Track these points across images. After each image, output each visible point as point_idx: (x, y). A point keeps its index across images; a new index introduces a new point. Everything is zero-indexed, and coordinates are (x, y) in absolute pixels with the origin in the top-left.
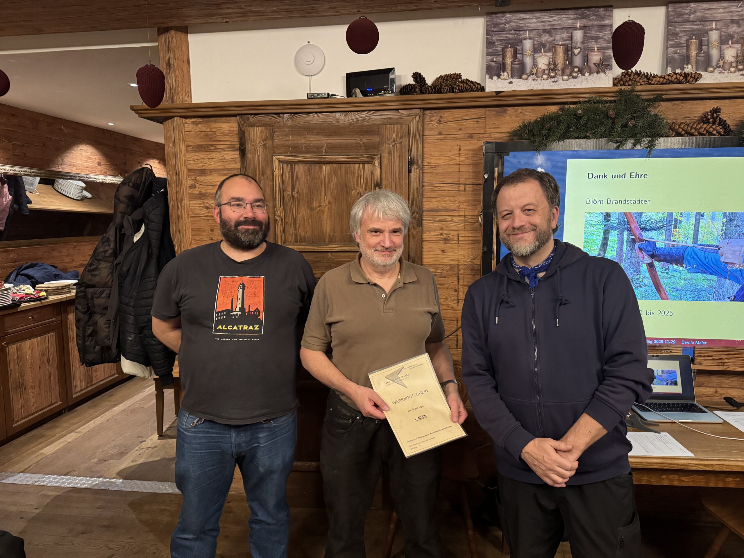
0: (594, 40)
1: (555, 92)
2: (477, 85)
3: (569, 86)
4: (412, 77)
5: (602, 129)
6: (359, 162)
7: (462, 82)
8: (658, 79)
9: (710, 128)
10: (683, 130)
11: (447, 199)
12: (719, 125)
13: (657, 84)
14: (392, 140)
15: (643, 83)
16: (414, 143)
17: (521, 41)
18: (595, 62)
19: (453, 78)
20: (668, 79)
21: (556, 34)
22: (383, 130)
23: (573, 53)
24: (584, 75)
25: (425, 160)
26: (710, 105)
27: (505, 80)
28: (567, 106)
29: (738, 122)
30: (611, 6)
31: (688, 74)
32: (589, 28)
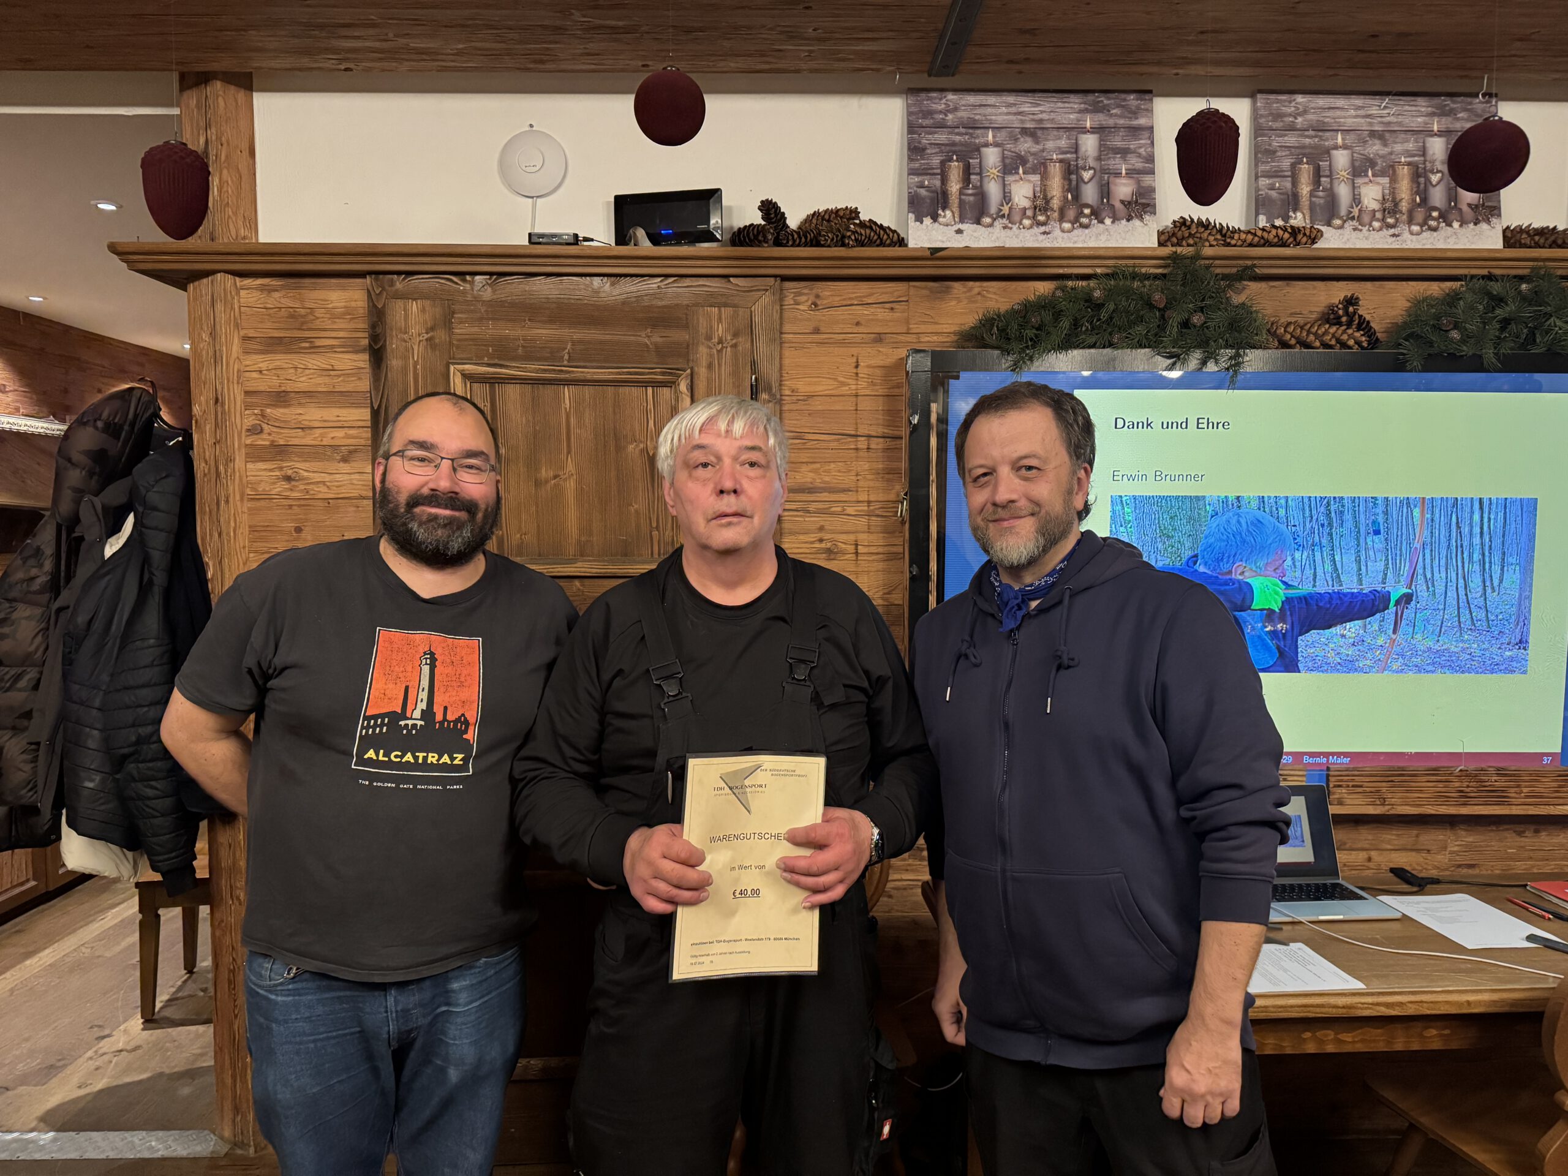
0: (1119, 156)
1: (1048, 253)
2: (891, 235)
3: (1075, 242)
4: (759, 208)
5: (1140, 329)
6: (645, 384)
7: (862, 225)
8: (1243, 236)
9: (1342, 334)
10: (1292, 336)
11: (832, 465)
12: (1359, 329)
13: (1241, 246)
14: (716, 340)
15: (1215, 243)
16: (763, 348)
17: (977, 149)
18: (1122, 198)
19: (841, 218)
20: (1263, 238)
21: (1047, 140)
22: (695, 317)
23: (1080, 179)
24: (1101, 222)
25: (784, 385)
26: (1338, 292)
27: (947, 225)
28: (1070, 283)
29: (1390, 326)
30: (1150, 92)
31: (1298, 228)
32: (1110, 132)
